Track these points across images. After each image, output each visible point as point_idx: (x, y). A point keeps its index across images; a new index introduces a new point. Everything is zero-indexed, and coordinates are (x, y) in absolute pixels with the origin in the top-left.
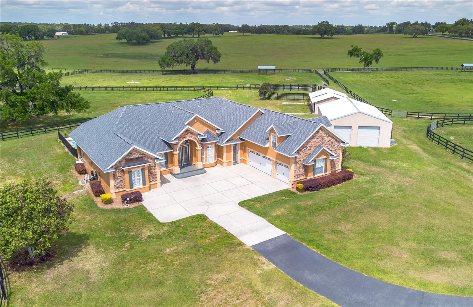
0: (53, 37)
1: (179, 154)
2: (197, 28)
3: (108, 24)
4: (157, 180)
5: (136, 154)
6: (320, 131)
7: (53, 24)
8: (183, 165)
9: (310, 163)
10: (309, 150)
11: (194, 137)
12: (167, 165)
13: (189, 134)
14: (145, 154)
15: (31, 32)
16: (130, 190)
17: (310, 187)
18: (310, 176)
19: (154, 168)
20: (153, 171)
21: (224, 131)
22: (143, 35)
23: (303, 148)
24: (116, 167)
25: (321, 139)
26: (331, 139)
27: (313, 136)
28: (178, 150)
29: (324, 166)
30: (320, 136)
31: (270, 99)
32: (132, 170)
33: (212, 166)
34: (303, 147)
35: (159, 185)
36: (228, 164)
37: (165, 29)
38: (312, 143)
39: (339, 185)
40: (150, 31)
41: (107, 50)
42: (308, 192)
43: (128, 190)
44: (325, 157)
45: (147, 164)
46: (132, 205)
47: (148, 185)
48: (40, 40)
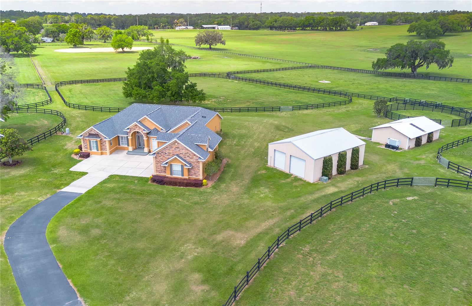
1: (131, 139)
4: (107, 150)
5: (94, 132)
9: (163, 164)
11: (140, 130)
13: (138, 128)
14: (99, 133)
18: (167, 175)
19: (105, 142)
20: (104, 144)
21: (166, 131)
24: (84, 136)
27: (171, 146)
28: (130, 136)
29: (181, 170)
32: (91, 140)
35: (108, 154)
38: (171, 151)
42: (154, 184)
43: (89, 151)
44: (181, 164)
45: (99, 139)
46: (80, 159)
47: (100, 151)
48: (344, 31)
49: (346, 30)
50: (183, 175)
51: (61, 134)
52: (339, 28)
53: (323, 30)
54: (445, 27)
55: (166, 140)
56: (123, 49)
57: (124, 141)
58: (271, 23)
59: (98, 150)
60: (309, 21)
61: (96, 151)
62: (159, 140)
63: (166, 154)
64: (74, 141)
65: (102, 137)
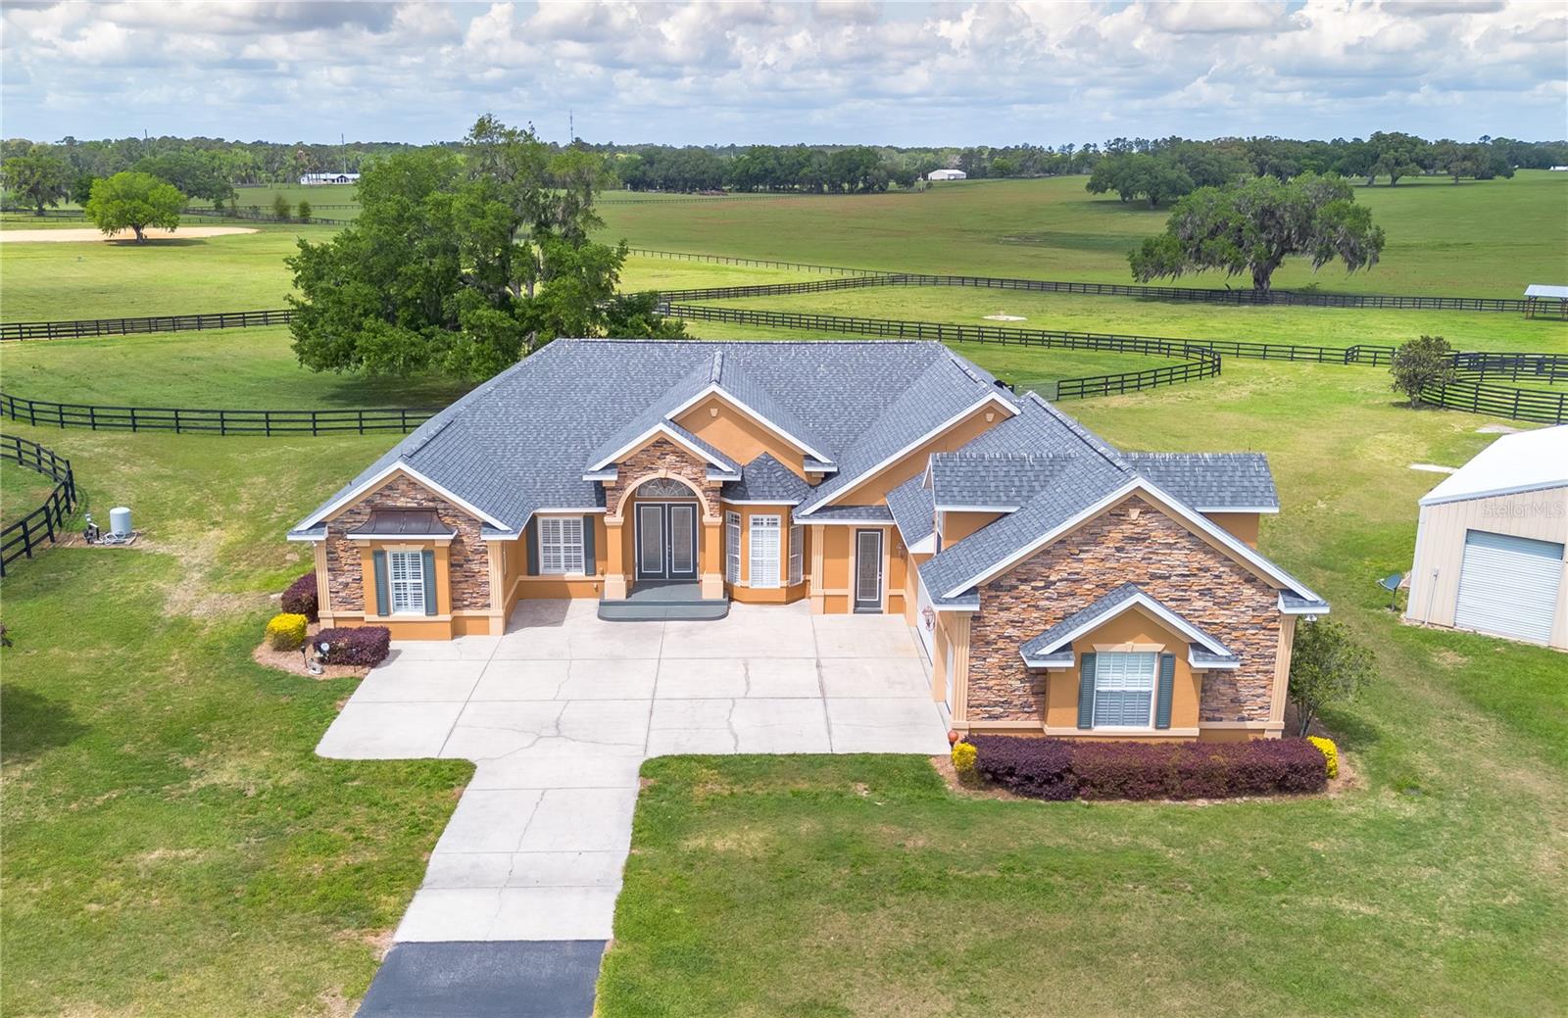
0: (912, 185)
1: (624, 527)
2: (1392, 152)
3: (1095, 146)
4: (489, 606)
5: (412, 493)
6: (1134, 514)
7: (942, 150)
8: (672, 575)
9: (1045, 658)
10: (1061, 596)
11: (688, 470)
12: (590, 561)
13: (671, 458)
14: (443, 501)
15: (858, 168)
16: (375, 618)
17: (1011, 772)
18: (1061, 725)
19: (478, 557)
20: (476, 567)
21: (835, 470)
22: (1172, 175)
23: (1024, 581)
24: (336, 528)
25: (1140, 555)
26: (1210, 563)
27: (1090, 533)
28: (619, 511)
29: (1153, 689)
30: (1137, 539)
31: (1440, 405)
32: (390, 550)
33: (765, 600)
34: (1022, 572)
35: (497, 624)
36: (831, 605)
37: (1263, 156)
38: (1088, 564)
39: (1202, 802)
40: (1201, 162)
41: (1041, 223)
42: (1000, 796)
43: (371, 618)
44: (1159, 647)
45: (443, 539)
46: (333, 673)
47: (445, 616)
48: (877, 193)
49: (882, 190)
50: (1164, 719)
51: (83, 544)
52: (861, 185)
53: (810, 192)
54: (1198, 173)
55: (998, 502)
56: (137, 228)
57: (562, 545)
58: (637, 169)
59: (432, 608)
60: (763, 163)
61: (419, 614)
62: (955, 503)
63: (1049, 585)
64: (197, 576)
65: (464, 527)
